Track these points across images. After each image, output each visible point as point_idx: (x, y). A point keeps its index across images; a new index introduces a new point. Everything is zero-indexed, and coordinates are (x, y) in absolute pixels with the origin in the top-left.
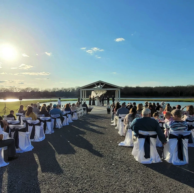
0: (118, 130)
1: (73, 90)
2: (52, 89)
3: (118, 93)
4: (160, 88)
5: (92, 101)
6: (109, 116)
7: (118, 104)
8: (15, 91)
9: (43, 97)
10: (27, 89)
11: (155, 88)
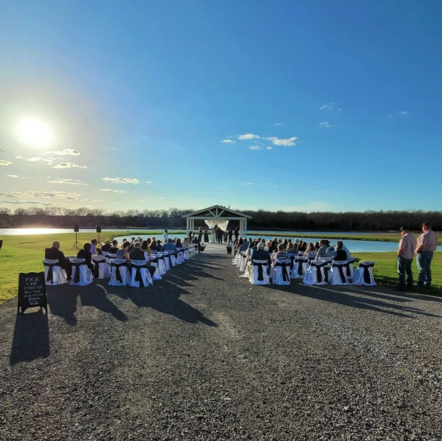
0: (239, 268)
1: (165, 214)
2: (126, 212)
3: (243, 224)
4: (318, 214)
5: (203, 236)
6: (229, 256)
7: (241, 240)
8: (57, 214)
9: (110, 226)
10: (81, 210)
11: (310, 214)
